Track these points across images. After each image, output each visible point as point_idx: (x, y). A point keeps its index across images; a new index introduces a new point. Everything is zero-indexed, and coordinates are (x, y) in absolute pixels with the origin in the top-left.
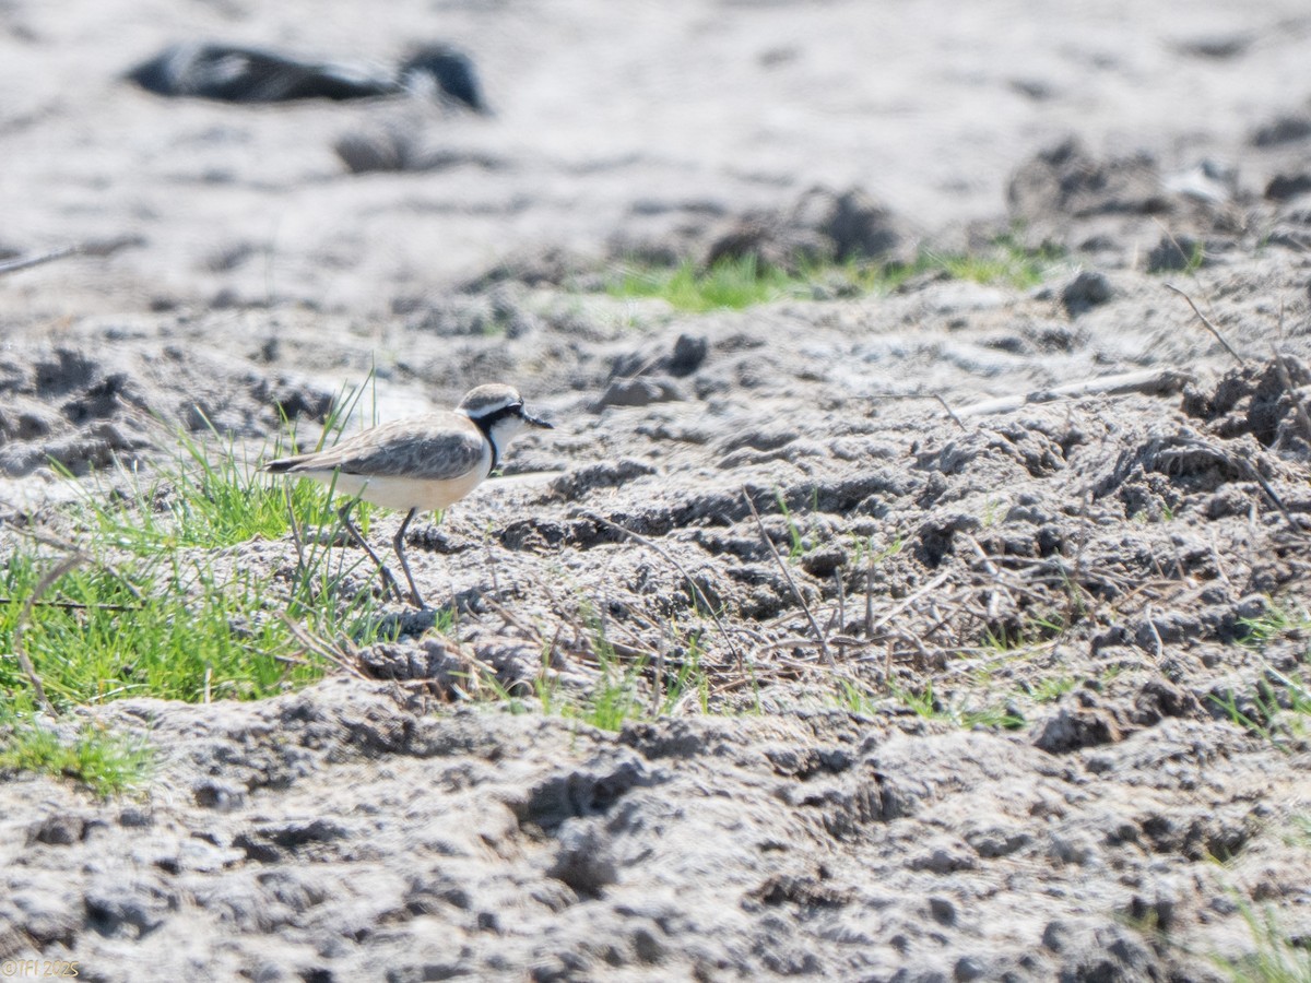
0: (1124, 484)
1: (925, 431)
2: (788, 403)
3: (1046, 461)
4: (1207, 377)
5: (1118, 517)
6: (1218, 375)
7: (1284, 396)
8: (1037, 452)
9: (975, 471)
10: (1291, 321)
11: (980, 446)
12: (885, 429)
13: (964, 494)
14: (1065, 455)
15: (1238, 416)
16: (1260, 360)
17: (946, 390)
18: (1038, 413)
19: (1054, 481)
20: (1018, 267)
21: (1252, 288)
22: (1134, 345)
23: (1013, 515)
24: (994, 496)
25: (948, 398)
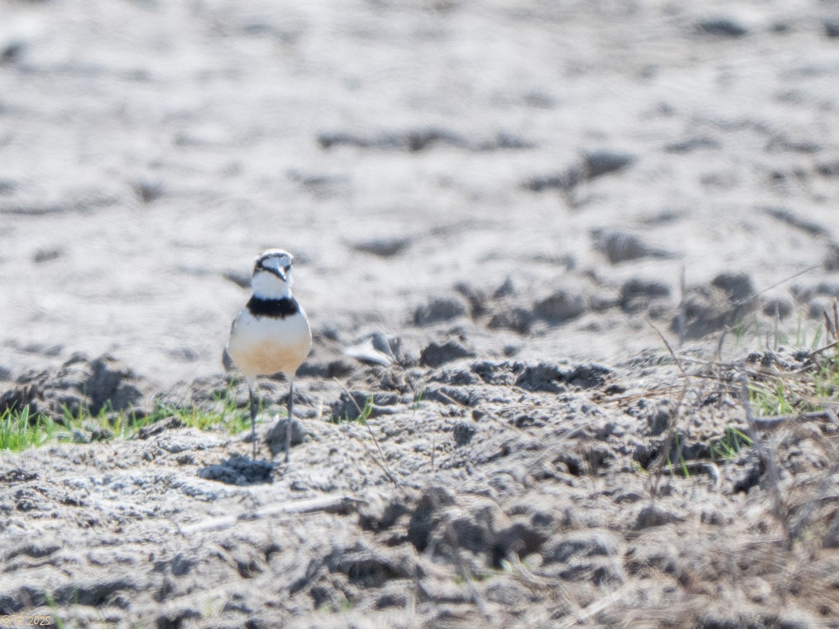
0: (314, 584)
1: (161, 543)
2: (55, 523)
3: (253, 566)
4: (377, 501)
5: (308, 610)
6: (384, 499)
7: (435, 516)
8: (244, 558)
9: (198, 574)
10: (441, 457)
11: (202, 555)
12: (129, 542)
13: (189, 591)
14: (268, 559)
15: (400, 530)
16: (416, 488)
17: (176, 511)
18: (247, 529)
19: (259, 582)
20: (232, 416)
21: (411, 432)
22: (320, 476)
23: (228, 608)
24: (213, 593)
25: (180, 516)
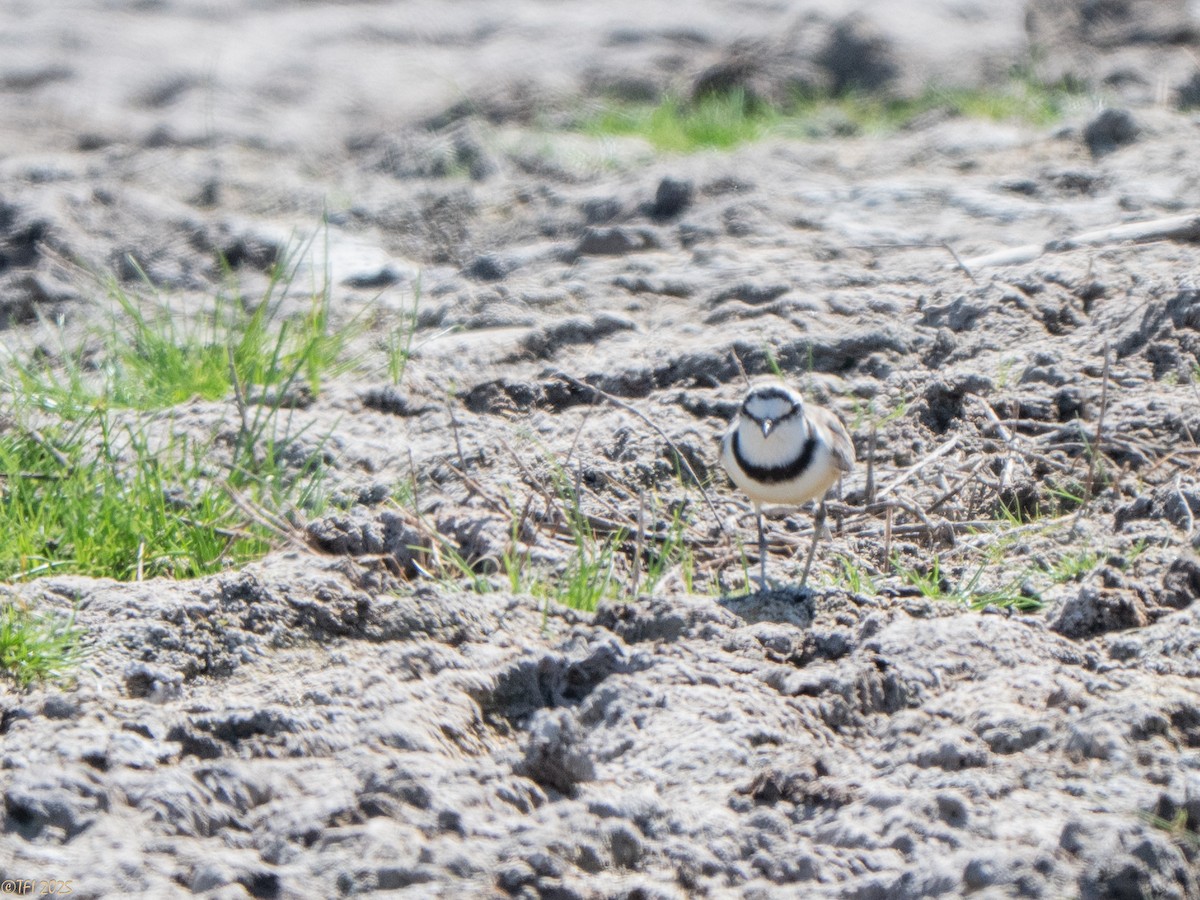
0: (1152, 342)
1: (934, 283)
2: (780, 253)
3: (1065, 317)
5: (1145, 378)
8: (1055, 306)
9: (987, 327)
11: (992, 300)
12: (889, 282)
13: (975, 352)
14: (1087, 309)
17: (955, 239)
18: (1056, 264)
19: (1074, 339)
20: (1036, 102)
22: (1162, 188)
23: (1030, 376)
24: (1008, 355)
25: (958, 247)
